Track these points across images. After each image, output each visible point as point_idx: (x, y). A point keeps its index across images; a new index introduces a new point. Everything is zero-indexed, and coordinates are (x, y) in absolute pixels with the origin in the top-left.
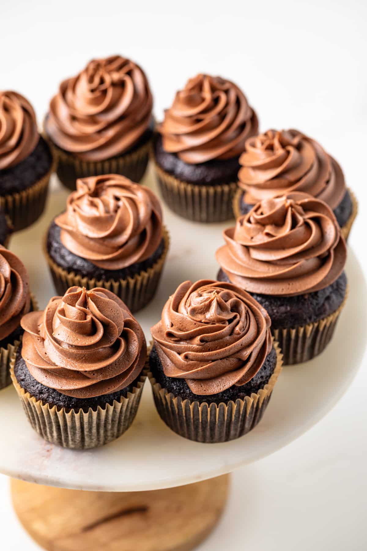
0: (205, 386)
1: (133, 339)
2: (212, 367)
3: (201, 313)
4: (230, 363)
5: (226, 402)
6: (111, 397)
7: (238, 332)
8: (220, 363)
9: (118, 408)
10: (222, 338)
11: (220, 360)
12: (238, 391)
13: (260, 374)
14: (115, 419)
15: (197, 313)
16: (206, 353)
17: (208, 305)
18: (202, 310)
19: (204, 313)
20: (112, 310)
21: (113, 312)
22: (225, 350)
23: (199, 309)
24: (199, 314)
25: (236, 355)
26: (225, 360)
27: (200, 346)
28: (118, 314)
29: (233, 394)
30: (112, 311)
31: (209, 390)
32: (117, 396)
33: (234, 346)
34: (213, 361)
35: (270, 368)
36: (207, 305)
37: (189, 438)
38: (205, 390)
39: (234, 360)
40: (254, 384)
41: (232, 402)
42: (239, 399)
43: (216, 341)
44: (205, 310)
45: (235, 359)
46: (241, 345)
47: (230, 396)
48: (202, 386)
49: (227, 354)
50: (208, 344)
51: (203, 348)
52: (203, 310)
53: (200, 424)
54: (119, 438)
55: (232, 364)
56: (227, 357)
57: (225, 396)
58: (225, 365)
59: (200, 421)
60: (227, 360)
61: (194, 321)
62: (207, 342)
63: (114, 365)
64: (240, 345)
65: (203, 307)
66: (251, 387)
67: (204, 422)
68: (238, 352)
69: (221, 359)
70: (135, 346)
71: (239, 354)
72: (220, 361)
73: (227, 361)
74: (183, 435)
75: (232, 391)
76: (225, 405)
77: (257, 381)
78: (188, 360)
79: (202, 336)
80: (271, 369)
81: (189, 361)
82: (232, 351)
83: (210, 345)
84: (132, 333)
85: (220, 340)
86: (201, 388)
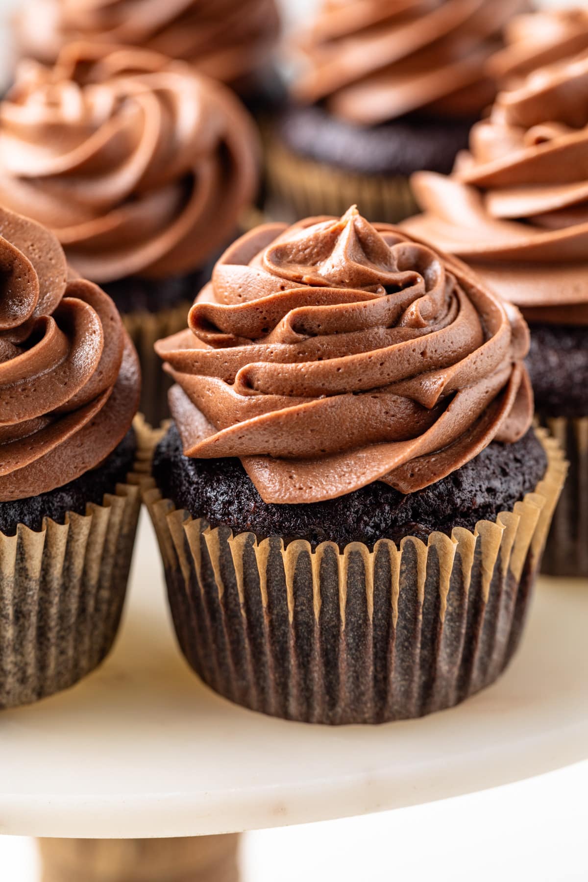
0: (300, 475)
1: (88, 330)
2: (326, 410)
3: (303, 262)
4: (384, 411)
5: (370, 542)
6: (12, 512)
7: (414, 317)
8: (353, 404)
9: (31, 558)
10: (361, 329)
11: (352, 395)
12: (410, 514)
13: (486, 483)
14: (25, 609)
15: (290, 262)
16: (308, 364)
17: (328, 239)
18: (308, 251)
19: (314, 264)
20: (32, 245)
21: (37, 251)
22: (370, 358)
23: (299, 251)
24: (297, 265)
25: (406, 385)
26: (368, 398)
27: (292, 346)
28: (51, 259)
29: (395, 521)
30: (34, 250)
31: (314, 487)
32: (31, 513)
33: (399, 350)
34: (329, 394)
35: (520, 478)
36: (325, 237)
37: (263, 709)
38: (301, 489)
39: (399, 401)
40: (463, 501)
41: (391, 544)
42: (413, 538)
43: (344, 335)
44: (318, 254)
45: (403, 399)
46: (423, 354)
47: (383, 525)
48: (291, 477)
49: (375, 376)
50: (317, 341)
51: (299, 353)
52: (311, 254)
53: (292, 632)
54: (46, 702)
55: (392, 413)
56: (376, 389)
57: (366, 524)
58: (367, 412)
59: (291, 619)
60: (375, 397)
61: (278, 279)
62: (313, 335)
63: (20, 390)
64: (418, 351)
65: (311, 243)
66: (455, 509)
67: (303, 627)
68: (411, 377)
69: (355, 393)
70: (92, 346)
71: (414, 383)
72: (350, 399)
73: (376, 400)
74: (244, 702)
75: (391, 509)
76: (367, 550)
77: (475, 495)
78: (252, 391)
79: (297, 310)
80: (524, 482)
81: (254, 395)
82: (392, 370)
83: (323, 345)
84: (87, 312)
85: (357, 334)
86: (289, 481)
